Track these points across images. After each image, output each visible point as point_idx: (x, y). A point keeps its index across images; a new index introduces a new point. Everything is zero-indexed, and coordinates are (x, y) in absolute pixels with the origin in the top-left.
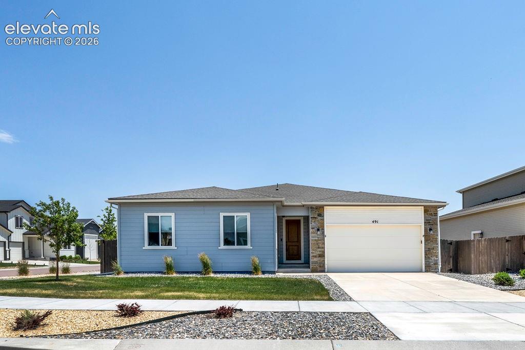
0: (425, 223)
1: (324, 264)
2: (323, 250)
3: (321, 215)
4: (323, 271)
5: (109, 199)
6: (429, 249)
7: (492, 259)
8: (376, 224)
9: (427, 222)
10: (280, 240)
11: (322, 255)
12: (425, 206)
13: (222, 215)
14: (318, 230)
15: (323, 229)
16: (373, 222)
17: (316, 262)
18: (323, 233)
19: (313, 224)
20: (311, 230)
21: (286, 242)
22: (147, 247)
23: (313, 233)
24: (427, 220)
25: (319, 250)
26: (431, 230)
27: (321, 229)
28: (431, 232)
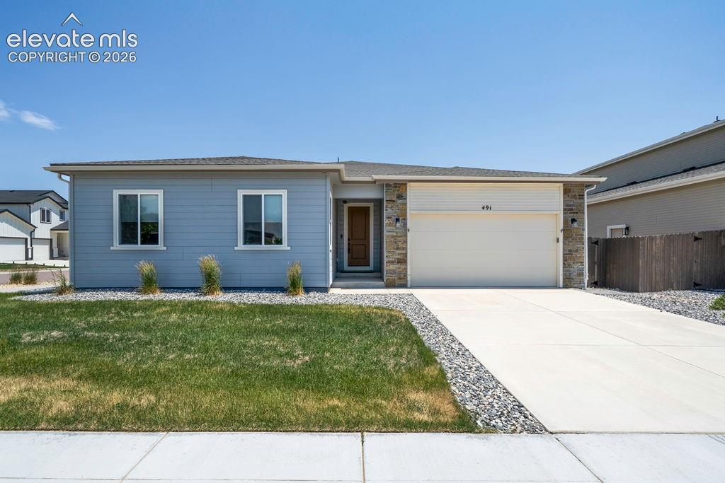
0: (564, 210)
1: (405, 275)
2: (404, 252)
3: (402, 197)
4: (404, 286)
5: (51, 165)
6: (570, 251)
7: (671, 267)
8: (488, 212)
9: (567, 209)
10: (339, 236)
11: (403, 261)
12: (565, 183)
13: (241, 193)
14: (397, 220)
15: (405, 219)
16: (483, 208)
17: (394, 272)
18: (405, 225)
19: (390, 210)
20: (386, 221)
21: (349, 240)
22: (117, 246)
23: (389, 225)
24: (567, 205)
25: (398, 252)
26: (573, 220)
27: (401, 219)
28: (575, 224)
